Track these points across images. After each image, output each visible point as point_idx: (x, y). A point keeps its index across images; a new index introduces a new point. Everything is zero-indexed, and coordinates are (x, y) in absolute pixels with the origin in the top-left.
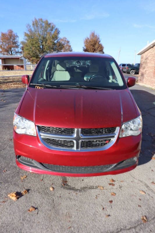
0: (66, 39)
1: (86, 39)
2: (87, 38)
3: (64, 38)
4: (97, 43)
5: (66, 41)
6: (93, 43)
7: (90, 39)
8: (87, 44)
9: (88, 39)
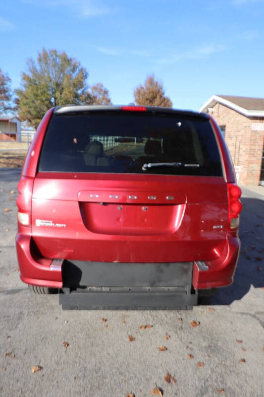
0: (102, 86)
1: (137, 89)
2: (140, 87)
3: (98, 85)
4: (158, 97)
5: (101, 90)
6: (150, 96)
7: (145, 88)
8: (139, 96)
9: (142, 88)
